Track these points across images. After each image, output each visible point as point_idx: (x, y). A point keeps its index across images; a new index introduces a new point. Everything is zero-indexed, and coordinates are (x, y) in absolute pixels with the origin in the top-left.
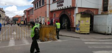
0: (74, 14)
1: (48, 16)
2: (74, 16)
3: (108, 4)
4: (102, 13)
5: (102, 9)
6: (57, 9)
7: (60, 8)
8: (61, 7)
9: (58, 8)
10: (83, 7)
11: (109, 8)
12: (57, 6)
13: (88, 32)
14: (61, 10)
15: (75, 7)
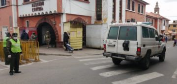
0: (60, 23)
1: (15, 24)
2: (61, 25)
3: (101, 11)
4: (95, 22)
5: (95, 17)
6: (32, 14)
7: (37, 13)
8: (41, 12)
9: (34, 13)
10: (72, 13)
11: (102, 16)
12: (33, 9)
13: (81, 47)
14: (39, 16)
15: (62, 14)
